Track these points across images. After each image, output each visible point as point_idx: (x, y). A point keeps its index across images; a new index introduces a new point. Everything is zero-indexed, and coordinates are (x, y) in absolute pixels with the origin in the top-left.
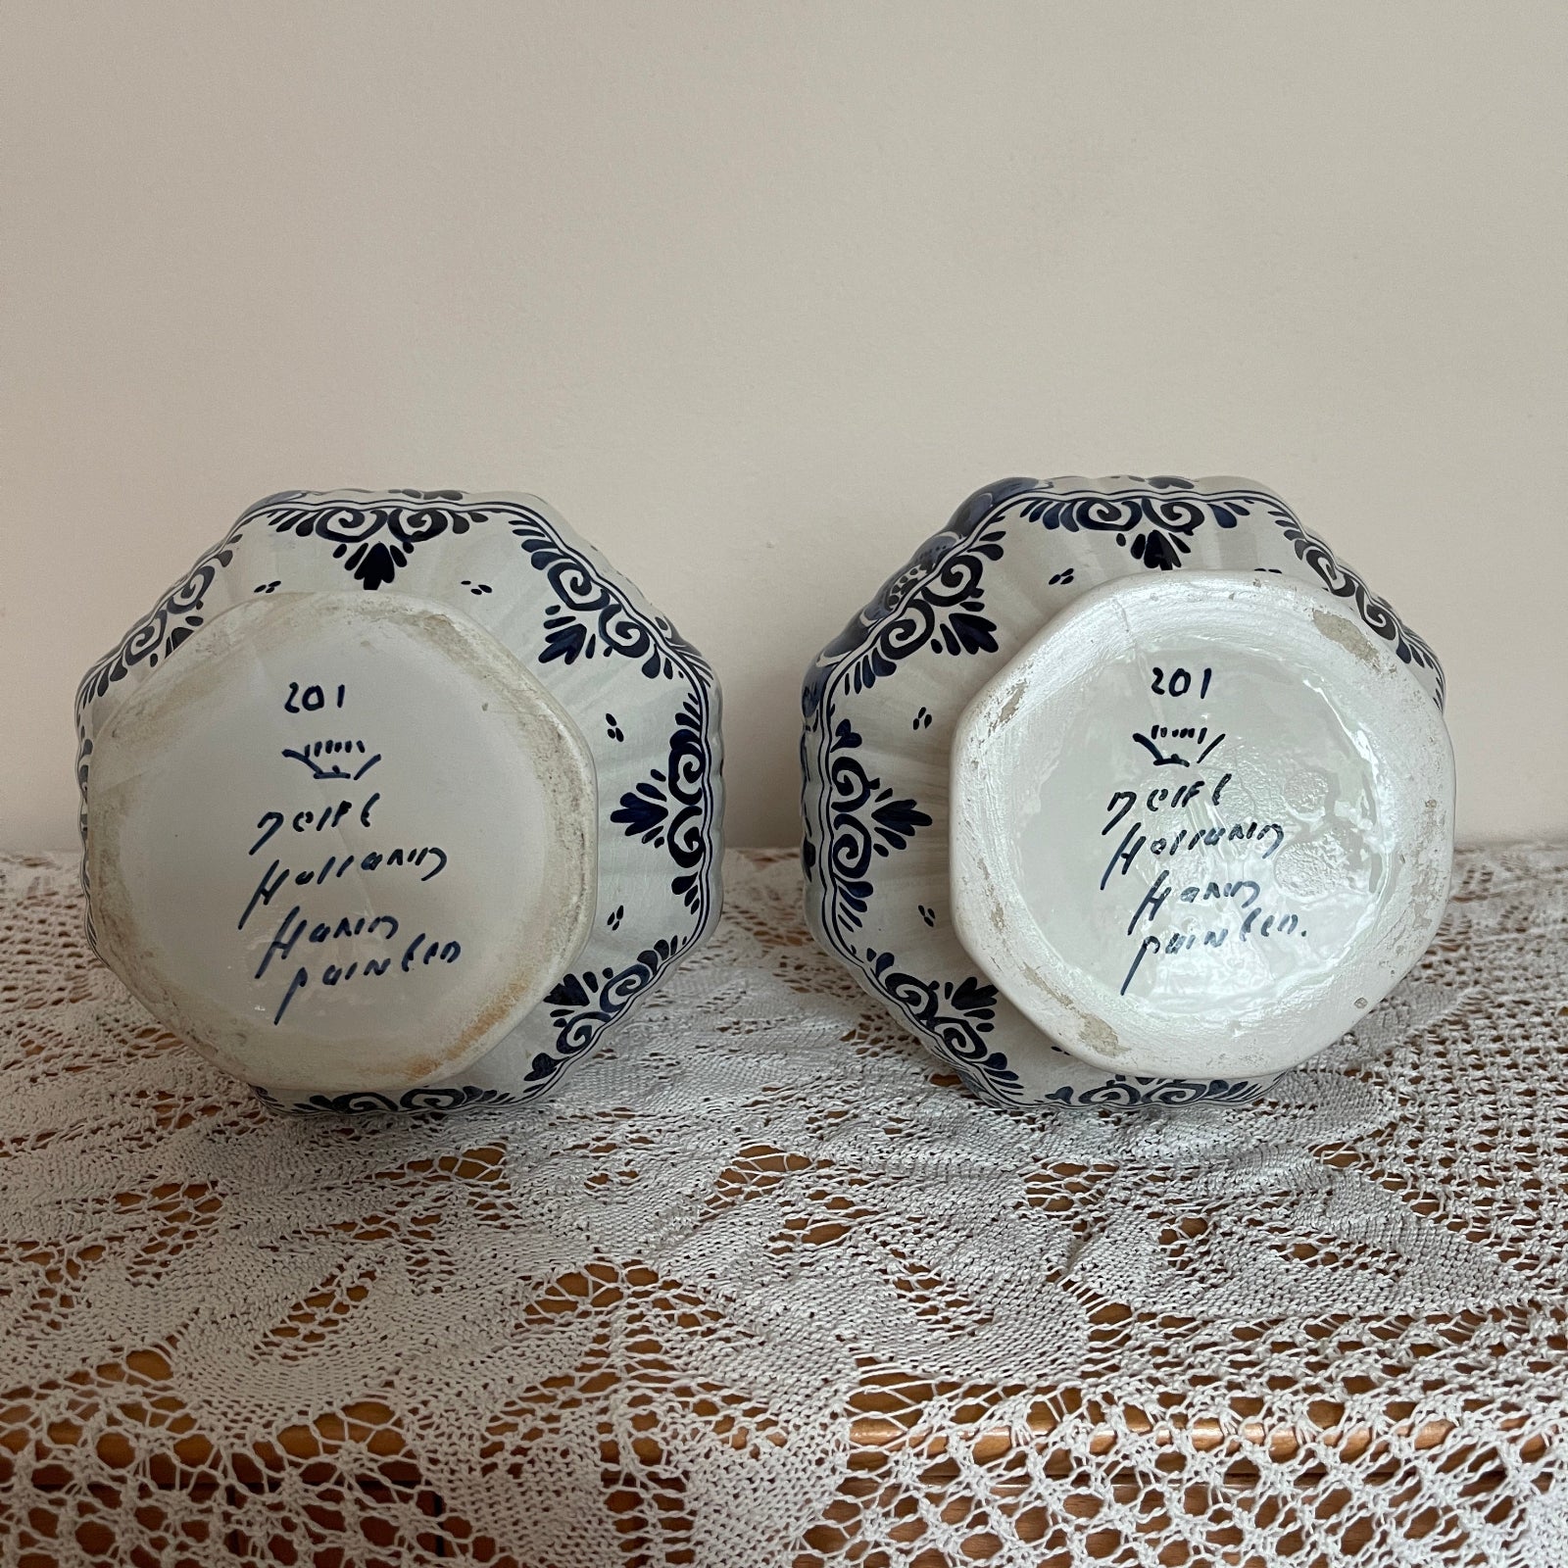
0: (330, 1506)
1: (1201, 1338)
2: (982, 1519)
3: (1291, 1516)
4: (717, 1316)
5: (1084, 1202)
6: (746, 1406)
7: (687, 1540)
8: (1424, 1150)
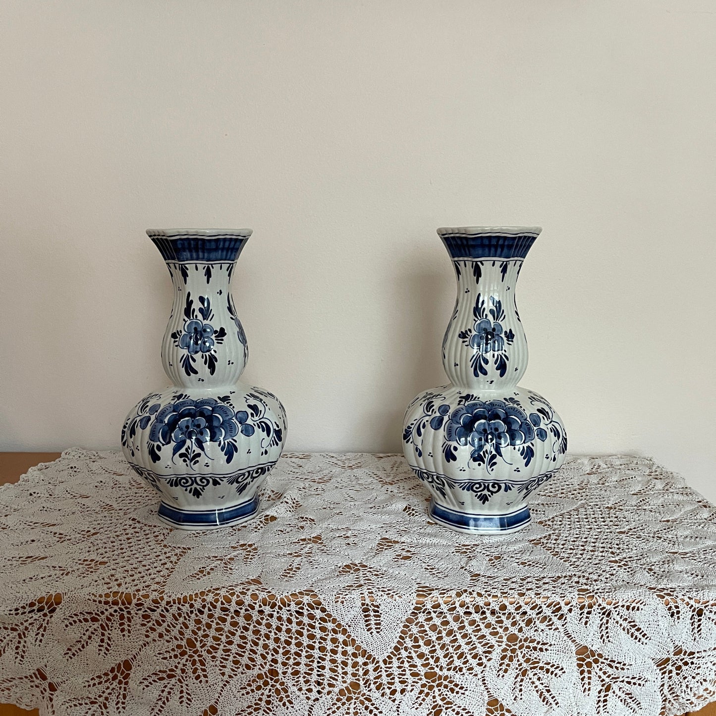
0: (301, 611)
1: (496, 580)
2: (445, 617)
3: (514, 617)
4: (383, 574)
5: (470, 552)
7: (379, 620)
8: (558, 541)
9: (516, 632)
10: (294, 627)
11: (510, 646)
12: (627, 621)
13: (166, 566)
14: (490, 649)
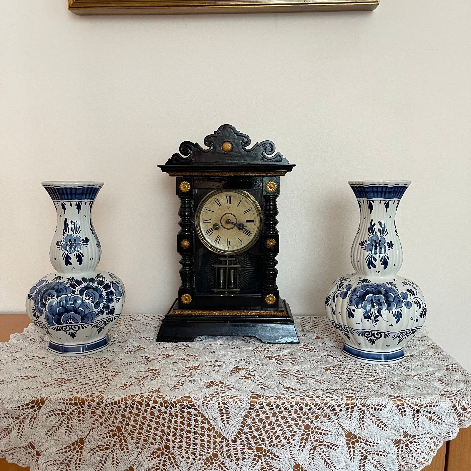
2: (267, 414)
3: (308, 414)
4: (232, 388)
5: (286, 374)
6: (237, 398)
7: (229, 416)
8: (340, 369)
9: (309, 423)
10: (179, 419)
11: (306, 432)
12: (375, 417)
13: (105, 382)
14: (294, 434)
